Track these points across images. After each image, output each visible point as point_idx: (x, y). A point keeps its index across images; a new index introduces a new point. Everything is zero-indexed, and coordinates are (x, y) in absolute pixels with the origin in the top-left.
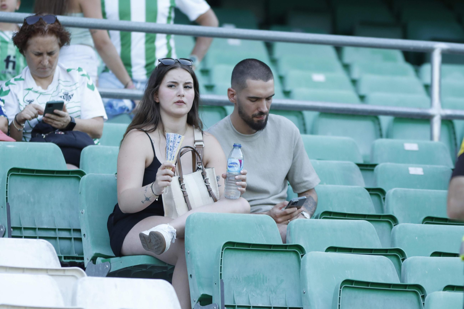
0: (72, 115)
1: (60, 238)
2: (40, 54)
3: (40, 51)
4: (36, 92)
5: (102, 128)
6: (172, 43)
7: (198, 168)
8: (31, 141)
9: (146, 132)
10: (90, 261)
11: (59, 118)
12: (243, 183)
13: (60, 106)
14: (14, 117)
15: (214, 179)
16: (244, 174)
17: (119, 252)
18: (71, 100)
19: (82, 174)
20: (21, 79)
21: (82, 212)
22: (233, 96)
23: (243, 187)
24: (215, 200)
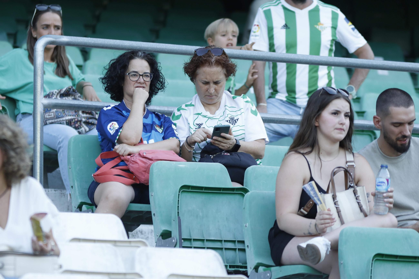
0: (237, 138)
1: (226, 249)
2: (207, 83)
3: (207, 80)
4: (205, 116)
5: (264, 149)
6: (332, 74)
7: (350, 187)
8: (199, 161)
9: (303, 154)
10: (253, 270)
11: (225, 141)
12: (391, 200)
13: (227, 129)
14: (185, 139)
15: (365, 197)
16: (391, 192)
17: (278, 262)
18: (236, 124)
19: (246, 191)
20: (191, 105)
21: (245, 226)
22: (379, 123)
23: (391, 203)
24: (366, 215)
